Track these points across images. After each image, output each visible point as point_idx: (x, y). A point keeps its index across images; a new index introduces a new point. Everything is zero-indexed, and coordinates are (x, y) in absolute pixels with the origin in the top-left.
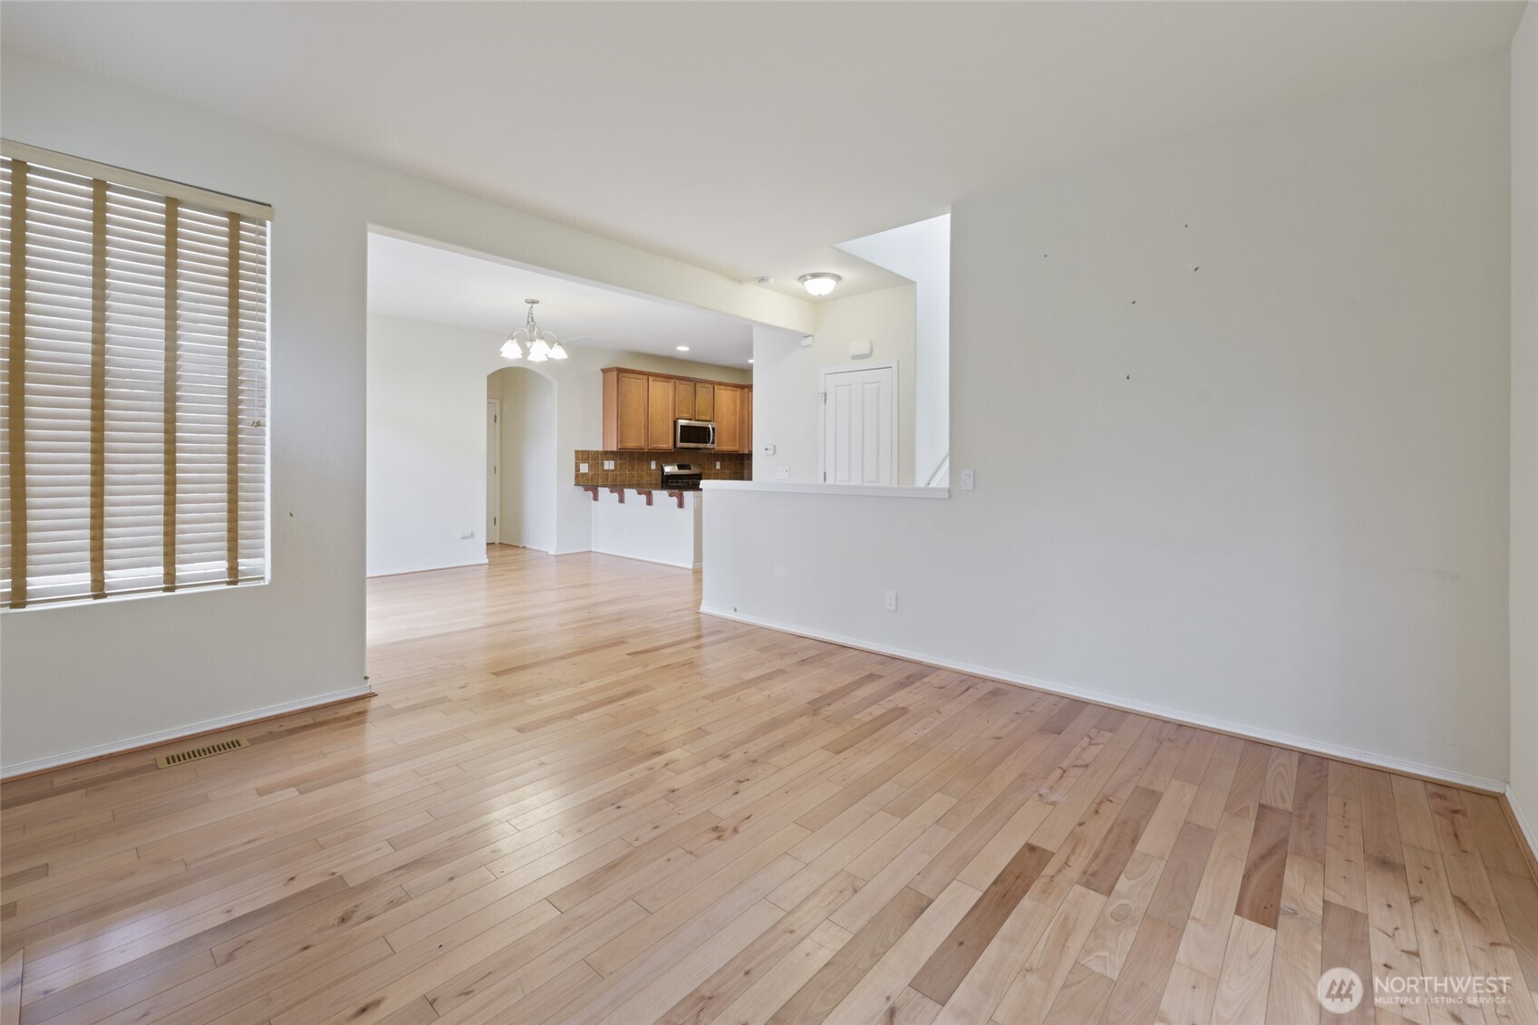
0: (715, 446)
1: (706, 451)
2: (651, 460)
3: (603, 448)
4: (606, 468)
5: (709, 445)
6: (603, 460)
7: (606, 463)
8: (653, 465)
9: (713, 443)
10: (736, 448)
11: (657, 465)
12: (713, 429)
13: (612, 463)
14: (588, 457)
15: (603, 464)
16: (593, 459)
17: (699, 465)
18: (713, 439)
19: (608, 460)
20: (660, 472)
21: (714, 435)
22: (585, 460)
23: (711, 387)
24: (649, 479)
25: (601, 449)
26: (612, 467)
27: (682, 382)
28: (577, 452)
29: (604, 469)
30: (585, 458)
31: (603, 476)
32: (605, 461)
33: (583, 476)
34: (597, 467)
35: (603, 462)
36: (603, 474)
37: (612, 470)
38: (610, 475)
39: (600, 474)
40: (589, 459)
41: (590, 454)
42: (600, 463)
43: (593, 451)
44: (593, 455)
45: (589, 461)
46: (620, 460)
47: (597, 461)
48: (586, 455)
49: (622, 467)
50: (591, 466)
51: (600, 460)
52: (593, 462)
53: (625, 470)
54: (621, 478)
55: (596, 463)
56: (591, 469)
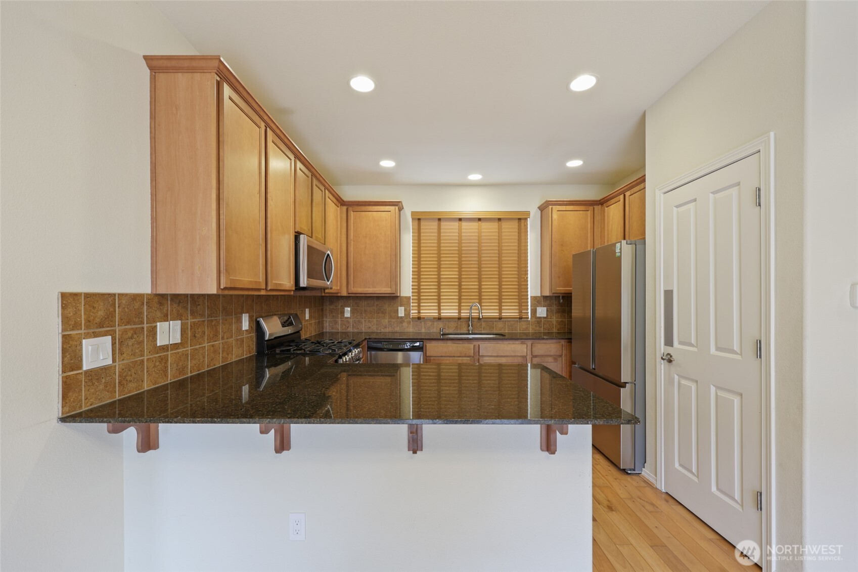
2: (242, 311)
3: (154, 283)
4: (162, 340)
5: (329, 284)
6: (153, 320)
7: (161, 327)
8: (245, 324)
10: (338, 288)
11: (252, 321)
13: (176, 325)
14: (110, 316)
15: (153, 332)
16: (126, 320)
19: (165, 318)
20: (254, 335)
22: (97, 328)
24: (240, 351)
25: (146, 289)
26: (176, 338)
27: (302, 167)
28: (68, 300)
29: (156, 344)
30: (98, 320)
31: (155, 367)
32: (158, 324)
33: (94, 381)
34: (136, 342)
35: (154, 324)
36: (154, 360)
37: (175, 346)
38: (169, 359)
39: (145, 360)
40: (111, 323)
41: (118, 304)
42: (147, 336)
43: (119, 294)
44: (120, 310)
45: (109, 331)
46: (191, 317)
47: (137, 328)
48: (99, 312)
49: (196, 335)
50: (121, 340)
51: (147, 324)
52: (120, 333)
53: (202, 341)
54: (194, 362)
55: (135, 336)
56: (119, 353)
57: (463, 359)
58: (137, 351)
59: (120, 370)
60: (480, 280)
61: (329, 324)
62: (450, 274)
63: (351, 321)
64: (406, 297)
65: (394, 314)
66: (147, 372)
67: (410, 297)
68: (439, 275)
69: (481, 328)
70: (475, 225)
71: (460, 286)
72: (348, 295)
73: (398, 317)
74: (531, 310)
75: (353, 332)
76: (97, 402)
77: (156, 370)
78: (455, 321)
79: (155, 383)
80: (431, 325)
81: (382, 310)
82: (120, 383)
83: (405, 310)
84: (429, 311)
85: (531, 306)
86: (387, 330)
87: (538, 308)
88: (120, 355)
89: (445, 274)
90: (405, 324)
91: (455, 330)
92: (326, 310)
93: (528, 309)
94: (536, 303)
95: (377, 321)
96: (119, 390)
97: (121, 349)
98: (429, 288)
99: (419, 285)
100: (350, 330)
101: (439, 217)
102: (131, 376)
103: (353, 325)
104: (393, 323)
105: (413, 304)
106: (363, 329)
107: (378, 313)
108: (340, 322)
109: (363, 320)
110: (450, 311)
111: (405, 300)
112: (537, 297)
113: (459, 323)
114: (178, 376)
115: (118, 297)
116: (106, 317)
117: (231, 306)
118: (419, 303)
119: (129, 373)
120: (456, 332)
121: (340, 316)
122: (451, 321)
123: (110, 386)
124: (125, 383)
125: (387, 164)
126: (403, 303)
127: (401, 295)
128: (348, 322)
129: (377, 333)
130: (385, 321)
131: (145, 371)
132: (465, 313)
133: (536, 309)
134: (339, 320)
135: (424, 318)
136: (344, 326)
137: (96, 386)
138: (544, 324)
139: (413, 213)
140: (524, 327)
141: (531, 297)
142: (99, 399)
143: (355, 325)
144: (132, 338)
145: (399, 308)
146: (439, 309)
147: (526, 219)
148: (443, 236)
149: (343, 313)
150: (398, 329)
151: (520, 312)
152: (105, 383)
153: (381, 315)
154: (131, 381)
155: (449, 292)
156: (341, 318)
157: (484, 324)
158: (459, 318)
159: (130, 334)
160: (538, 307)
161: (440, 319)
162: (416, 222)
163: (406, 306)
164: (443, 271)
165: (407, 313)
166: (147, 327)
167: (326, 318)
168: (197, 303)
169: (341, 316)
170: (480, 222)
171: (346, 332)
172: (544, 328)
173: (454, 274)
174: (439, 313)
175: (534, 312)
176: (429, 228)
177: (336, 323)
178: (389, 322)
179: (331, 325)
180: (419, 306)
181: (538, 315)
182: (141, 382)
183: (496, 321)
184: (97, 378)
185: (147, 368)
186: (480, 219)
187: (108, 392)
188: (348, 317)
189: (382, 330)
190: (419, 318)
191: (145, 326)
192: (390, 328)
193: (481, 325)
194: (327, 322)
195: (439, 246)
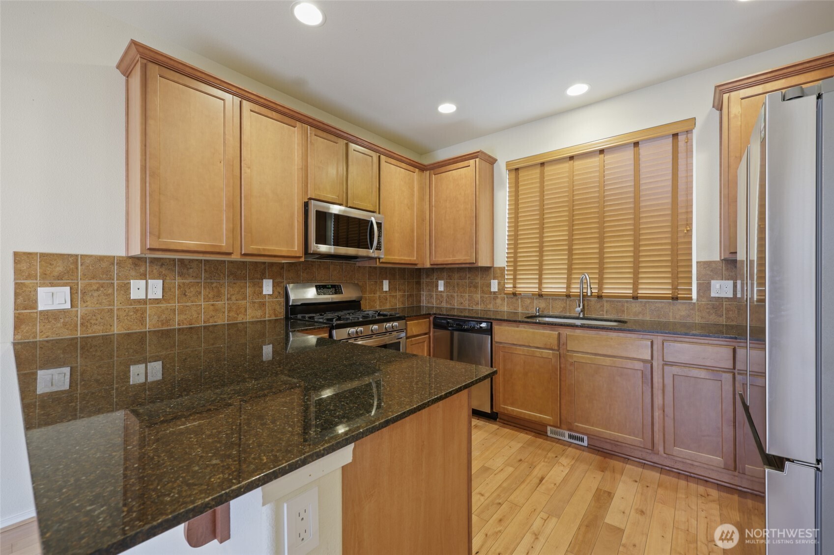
0: (381, 254)
1: (367, 264)
2: (263, 276)
4: (137, 295)
5: (371, 253)
6: (125, 278)
7: (136, 284)
8: (268, 287)
9: (379, 248)
10: (413, 258)
11: (274, 286)
12: (379, 225)
13: (156, 283)
14: (71, 272)
15: (126, 288)
16: (92, 276)
17: (357, 285)
18: (379, 243)
19: (143, 276)
20: (282, 300)
21: (379, 236)
22: (55, 280)
23: (375, 156)
24: (259, 313)
25: (118, 252)
26: (156, 295)
27: (320, 133)
28: (21, 257)
29: (130, 298)
30: (55, 274)
31: (127, 315)
32: (132, 281)
33: (50, 320)
34: (103, 294)
35: (129, 281)
36: (127, 310)
37: (157, 301)
38: (148, 311)
39: (115, 309)
40: (71, 277)
41: (81, 263)
42: (117, 290)
43: (81, 255)
44: (83, 267)
45: (70, 283)
46: (179, 278)
47: (104, 283)
48: (57, 268)
49: (186, 294)
50: (84, 291)
51: (117, 280)
52: (83, 286)
53: (196, 300)
54: (183, 317)
55: (102, 289)
56: (81, 301)
57: (542, 352)
58: (105, 301)
59: (82, 314)
60: (602, 241)
61: (426, 298)
62: (556, 235)
63: (445, 295)
64: (499, 268)
65: (487, 289)
66: (117, 319)
67: (504, 267)
68: (541, 237)
69: (603, 311)
70: (596, 161)
71: (570, 251)
72: (431, 266)
73: (491, 292)
74: (699, 285)
75: (446, 308)
76: (54, 336)
77: (129, 318)
78: (563, 300)
79: (128, 329)
80: (530, 303)
81: (474, 283)
82: (82, 324)
83: (499, 283)
84: (527, 286)
85: (698, 279)
86: (479, 307)
87: (713, 282)
88: (82, 303)
89: (549, 235)
90: (499, 301)
91: (562, 311)
92: (423, 283)
93: (690, 284)
94: (709, 272)
95: (469, 296)
96: (80, 330)
97: (84, 298)
98: (528, 256)
99: (515, 253)
100: (444, 305)
101: (542, 161)
102: (97, 320)
103: (446, 300)
104: (485, 300)
105: (508, 276)
106: (456, 305)
107: (470, 287)
108: (434, 296)
109: (456, 294)
110: (555, 285)
111: (498, 271)
112: (710, 262)
113: (568, 302)
114: (160, 326)
115: (81, 258)
116: (65, 272)
117: (244, 272)
118: (515, 275)
119: (94, 317)
120: (563, 314)
121: (434, 289)
122: (556, 299)
123: (71, 325)
124: (89, 325)
125: (447, 108)
126: (497, 275)
127: (495, 266)
128: (442, 296)
129: (469, 310)
130: (478, 296)
131: (115, 318)
132: (575, 289)
133: (709, 284)
134: (434, 294)
135: (520, 294)
136: (438, 301)
137: (54, 323)
138: (728, 310)
139: (508, 164)
140: (683, 313)
141: (697, 262)
142: (57, 334)
143: (448, 299)
144: (97, 290)
145: (492, 281)
146: (540, 283)
147: (689, 132)
148: (548, 185)
149: (437, 286)
150: (491, 307)
151: (675, 288)
152: (63, 322)
153: (472, 289)
154: (95, 324)
155: (556, 261)
156: (436, 292)
157: (606, 306)
158: (568, 296)
159: (95, 287)
160: (713, 279)
161: (540, 296)
162: (513, 174)
163: (500, 279)
164: (548, 232)
165: (502, 287)
166: (117, 283)
167: (423, 291)
168: (189, 266)
169: (436, 290)
170: (602, 156)
171: (440, 307)
172: (728, 318)
173: (562, 235)
174: (540, 289)
175: (704, 288)
176: (530, 178)
177: (431, 296)
178: (481, 297)
179: (427, 299)
180: (515, 279)
181: (713, 294)
182: (109, 326)
183: (627, 302)
184: (54, 317)
185: (117, 316)
186: (602, 151)
187: (67, 330)
188: (442, 291)
189: (475, 308)
190: (514, 294)
191: (116, 282)
192: (482, 304)
193: (602, 306)
194: (423, 295)
195: (542, 200)
